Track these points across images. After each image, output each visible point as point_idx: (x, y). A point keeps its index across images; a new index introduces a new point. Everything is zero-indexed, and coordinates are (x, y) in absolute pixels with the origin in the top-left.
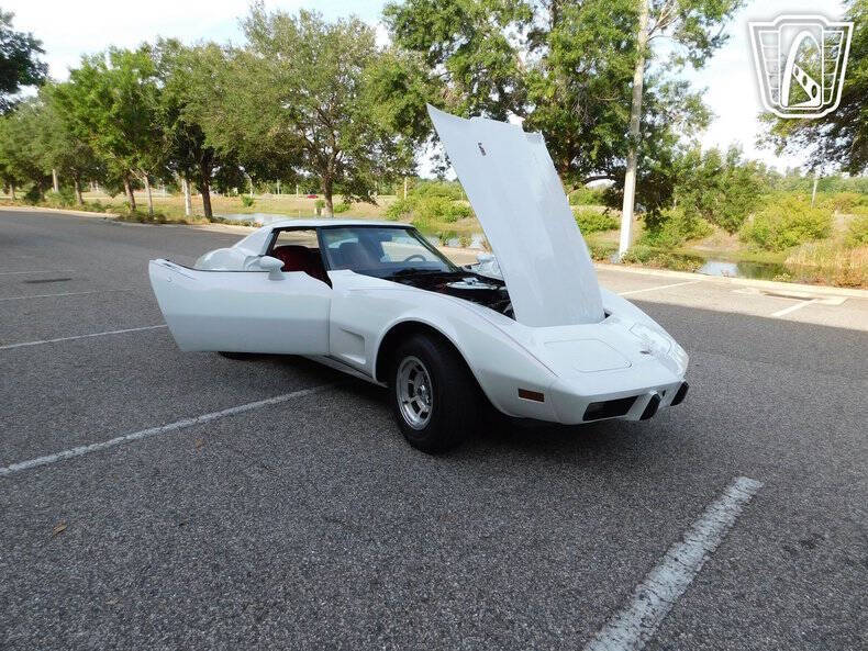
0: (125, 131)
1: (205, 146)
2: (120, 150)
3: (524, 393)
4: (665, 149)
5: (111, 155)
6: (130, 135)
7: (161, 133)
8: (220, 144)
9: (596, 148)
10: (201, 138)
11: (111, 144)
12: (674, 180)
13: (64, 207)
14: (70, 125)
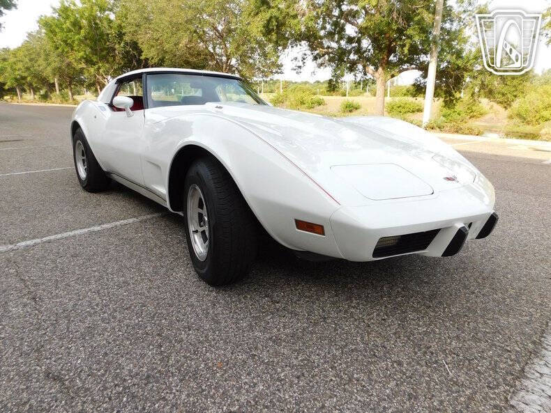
0: (91, 48)
1: (143, 57)
2: (89, 62)
3: (301, 225)
4: (459, 47)
5: (83, 65)
6: (94, 51)
7: (114, 50)
8: (151, 55)
9: (407, 45)
10: (140, 52)
11: (82, 57)
12: (466, 70)
13: (62, 103)
14: (56, 45)
